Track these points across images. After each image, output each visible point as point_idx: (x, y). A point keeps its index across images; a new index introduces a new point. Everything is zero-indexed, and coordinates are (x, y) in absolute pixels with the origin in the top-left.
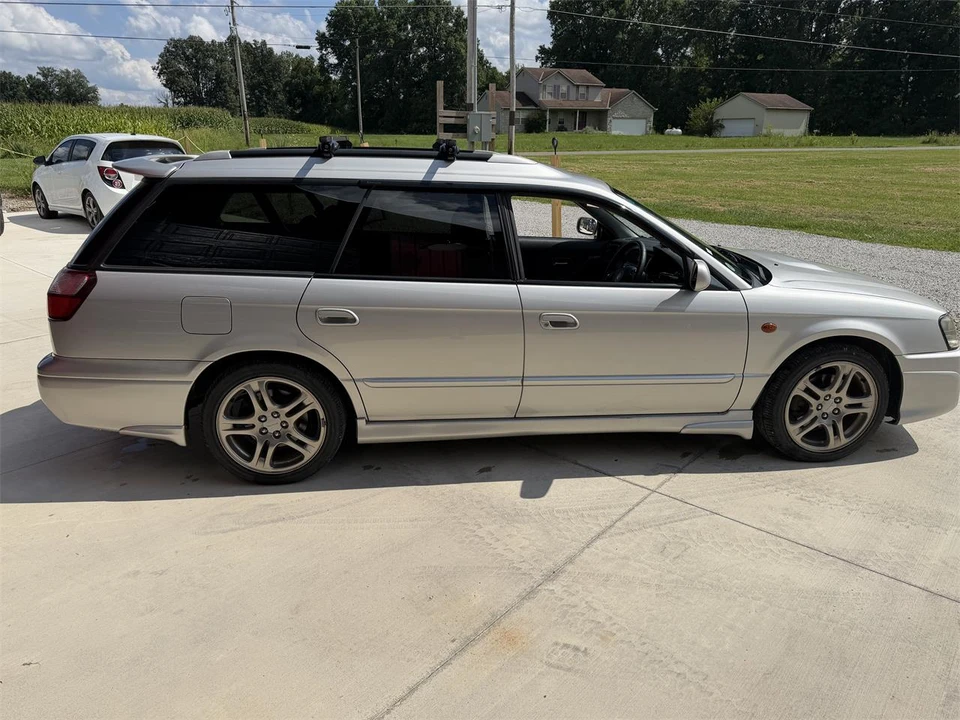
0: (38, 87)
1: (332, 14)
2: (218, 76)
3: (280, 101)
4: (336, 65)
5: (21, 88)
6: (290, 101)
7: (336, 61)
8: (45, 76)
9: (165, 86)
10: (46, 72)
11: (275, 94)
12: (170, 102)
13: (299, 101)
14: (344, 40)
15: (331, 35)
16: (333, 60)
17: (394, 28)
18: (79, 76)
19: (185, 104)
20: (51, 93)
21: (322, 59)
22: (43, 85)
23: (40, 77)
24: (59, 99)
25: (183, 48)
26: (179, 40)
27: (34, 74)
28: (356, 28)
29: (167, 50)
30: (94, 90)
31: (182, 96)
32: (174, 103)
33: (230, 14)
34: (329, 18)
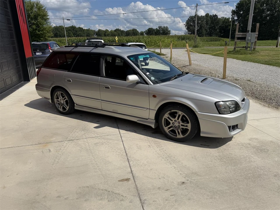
0: (157, 31)
1: (238, 4)
2: (201, 26)
3: (218, 32)
4: (237, 20)
5: (154, 32)
6: (220, 32)
7: (237, 18)
8: (159, 28)
9: (186, 29)
10: (160, 27)
11: (216, 30)
12: (187, 33)
13: (223, 31)
14: (241, 12)
15: (237, 10)
16: (236, 18)
17: (259, 6)
18: (167, 28)
19: (191, 34)
20: (160, 32)
21: (233, 18)
22: (159, 31)
23: (158, 29)
24: (161, 34)
25: (193, 18)
26: (192, 16)
27: (157, 28)
28: (245, 7)
29: (189, 19)
30: (170, 31)
31: (190, 32)
32: (188, 33)
33: (196, 8)
34: (237, 5)
